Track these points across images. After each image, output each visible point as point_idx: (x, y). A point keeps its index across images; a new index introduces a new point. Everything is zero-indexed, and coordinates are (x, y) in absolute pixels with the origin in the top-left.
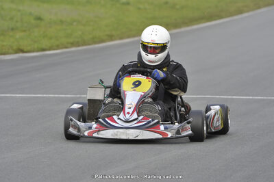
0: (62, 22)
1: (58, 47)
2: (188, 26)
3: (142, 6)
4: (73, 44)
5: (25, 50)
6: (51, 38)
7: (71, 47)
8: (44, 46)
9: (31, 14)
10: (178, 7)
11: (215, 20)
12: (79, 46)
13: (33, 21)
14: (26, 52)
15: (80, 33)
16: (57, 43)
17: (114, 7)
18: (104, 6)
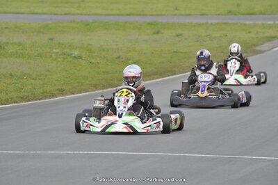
0: (11, 75)
1: (7, 102)
3: (93, 61)
4: (23, 99)
7: (21, 102)
11: (169, 76)
12: (29, 101)
15: (30, 87)
16: (7, 97)
17: (66, 60)
18: (55, 59)
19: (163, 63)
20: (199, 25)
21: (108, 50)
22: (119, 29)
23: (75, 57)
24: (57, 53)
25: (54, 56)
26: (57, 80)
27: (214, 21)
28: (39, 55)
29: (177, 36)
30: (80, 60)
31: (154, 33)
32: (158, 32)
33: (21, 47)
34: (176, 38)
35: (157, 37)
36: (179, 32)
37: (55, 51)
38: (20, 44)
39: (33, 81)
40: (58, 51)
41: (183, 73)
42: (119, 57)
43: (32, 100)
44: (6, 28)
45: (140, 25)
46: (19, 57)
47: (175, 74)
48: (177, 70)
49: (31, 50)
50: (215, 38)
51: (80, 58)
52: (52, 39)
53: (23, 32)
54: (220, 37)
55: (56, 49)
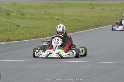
0: (28, 27)
1: (26, 39)
2: (85, 30)
3: (64, 21)
4: (33, 38)
5: (11, 40)
6: (23, 35)
7: (32, 39)
8: (20, 39)
9: (14, 23)
10: (81, 21)
11: (98, 27)
12: (36, 38)
13: (15, 27)
14: (12, 41)
15: (36, 32)
16: (26, 37)
17: (52, 21)
18: (47, 20)
19: (95, 22)
20: (112, 5)
21: (71, 16)
22: (76, 7)
23: (56, 19)
24: (48, 17)
25: (47, 19)
26: (48, 29)
27: (119, 3)
28: (40, 18)
29: (102, 9)
30: (58, 21)
31: (92, 8)
32: (93, 8)
33: (32, 15)
34: (102, 11)
35: (93, 10)
36: (103, 8)
37: (47, 16)
38: (32, 13)
39: (38, 30)
40: (49, 16)
41: (104, 26)
42: (76, 19)
43: (38, 38)
44: (26, 6)
45: (85, 5)
46: (32, 19)
47: (101, 27)
48: (102, 25)
49: (37, 16)
50: (119, 10)
51: (58, 19)
52: (46, 11)
53: (33, 8)
54: (122, 10)
55: (48, 16)
